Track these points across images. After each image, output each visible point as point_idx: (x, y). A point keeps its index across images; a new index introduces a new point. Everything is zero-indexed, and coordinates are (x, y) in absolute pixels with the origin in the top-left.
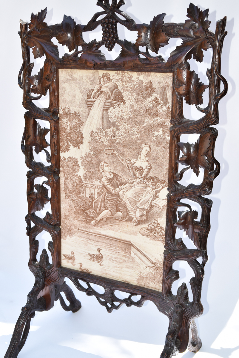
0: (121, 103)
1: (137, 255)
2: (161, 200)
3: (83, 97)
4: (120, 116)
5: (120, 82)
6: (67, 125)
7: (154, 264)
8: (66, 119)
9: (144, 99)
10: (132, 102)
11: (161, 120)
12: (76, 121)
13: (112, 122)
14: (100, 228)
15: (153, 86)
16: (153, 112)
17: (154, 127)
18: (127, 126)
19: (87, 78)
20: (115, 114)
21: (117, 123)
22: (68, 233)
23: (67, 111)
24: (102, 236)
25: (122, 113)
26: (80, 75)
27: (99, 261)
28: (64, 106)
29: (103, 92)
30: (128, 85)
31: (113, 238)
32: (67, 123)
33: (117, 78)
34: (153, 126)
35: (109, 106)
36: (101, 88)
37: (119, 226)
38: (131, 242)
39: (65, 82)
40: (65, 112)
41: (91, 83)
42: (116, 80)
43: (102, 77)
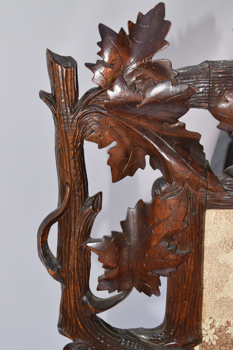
39: (228, 248)
40: (224, 337)
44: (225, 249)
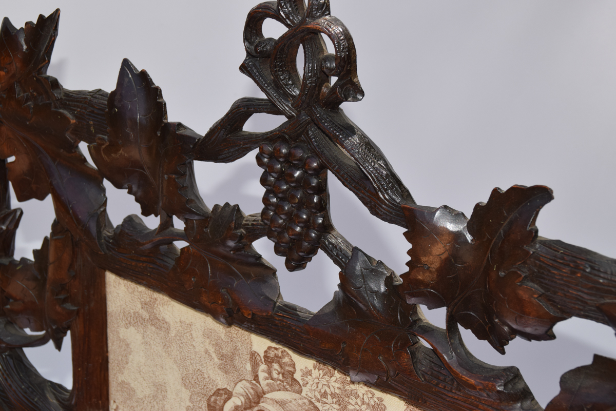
3: (191, 405)
19: (208, 341)
26: (183, 319)
33: (320, 386)
36: (258, 397)
41: (221, 362)
42: (316, 392)
43: (263, 359)
44: (124, 322)
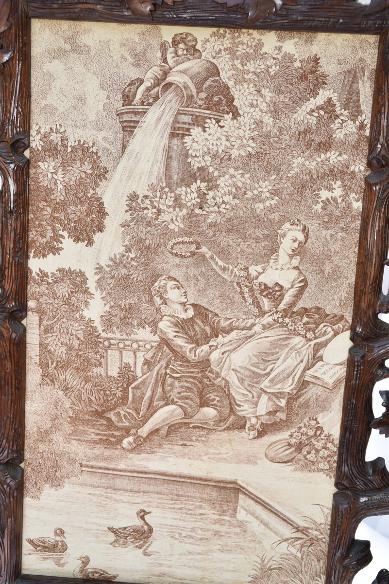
0: (226, 116)
1: (253, 515)
2: (330, 366)
3: (108, 101)
4: (220, 151)
5: (227, 60)
6: (53, 181)
7: (302, 531)
8: (53, 164)
9: (295, 105)
10: (260, 113)
11: (340, 158)
12: (84, 168)
13: (195, 168)
14: (149, 455)
15: (322, 70)
16: (317, 139)
17: (318, 176)
18: (241, 177)
19: (123, 48)
20: (206, 145)
21: (211, 170)
22: (48, 479)
23: (56, 142)
24: (153, 476)
25: (228, 144)
26: (102, 39)
27: (142, 542)
28: (48, 127)
29: (173, 87)
30: (251, 66)
31: (185, 477)
32: (56, 173)
33: (215, 47)
34: (315, 176)
35: (189, 124)
36: (166, 74)
37: (206, 445)
38: (239, 482)
39: (51, 57)
40: (48, 144)
41: (134, 60)
42: (213, 53)
43: (171, 44)
44: (48, 59)
